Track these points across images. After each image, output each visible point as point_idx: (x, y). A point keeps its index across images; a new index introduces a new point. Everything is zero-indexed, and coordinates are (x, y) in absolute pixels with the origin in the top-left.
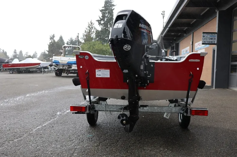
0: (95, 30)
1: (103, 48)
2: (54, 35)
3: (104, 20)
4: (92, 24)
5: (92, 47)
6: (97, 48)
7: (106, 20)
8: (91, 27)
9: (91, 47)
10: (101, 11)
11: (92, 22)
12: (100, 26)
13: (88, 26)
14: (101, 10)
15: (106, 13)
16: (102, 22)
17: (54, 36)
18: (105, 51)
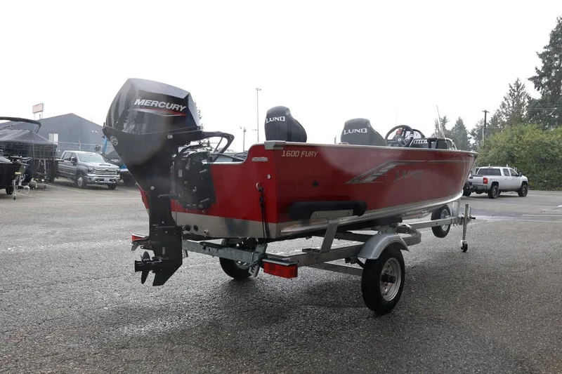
0: (526, 100)
1: (543, 139)
2: (445, 118)
3: (549, 76)
4: (518, 87)
5: (515, 138)
6: (529, 139)
7: (553, 74)
8: (516, 93)
9: (513, 137)
10: (542, 56)
11: (519, 83)
12: (538, 90)
13: (509, 92)
14: (541, 53)
15: (556, 59)
16: (544, 80)
17: (444, 121)
18: (547, 145)
